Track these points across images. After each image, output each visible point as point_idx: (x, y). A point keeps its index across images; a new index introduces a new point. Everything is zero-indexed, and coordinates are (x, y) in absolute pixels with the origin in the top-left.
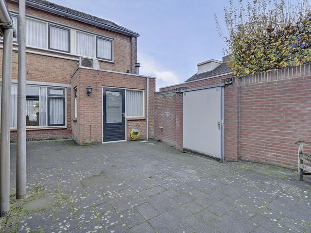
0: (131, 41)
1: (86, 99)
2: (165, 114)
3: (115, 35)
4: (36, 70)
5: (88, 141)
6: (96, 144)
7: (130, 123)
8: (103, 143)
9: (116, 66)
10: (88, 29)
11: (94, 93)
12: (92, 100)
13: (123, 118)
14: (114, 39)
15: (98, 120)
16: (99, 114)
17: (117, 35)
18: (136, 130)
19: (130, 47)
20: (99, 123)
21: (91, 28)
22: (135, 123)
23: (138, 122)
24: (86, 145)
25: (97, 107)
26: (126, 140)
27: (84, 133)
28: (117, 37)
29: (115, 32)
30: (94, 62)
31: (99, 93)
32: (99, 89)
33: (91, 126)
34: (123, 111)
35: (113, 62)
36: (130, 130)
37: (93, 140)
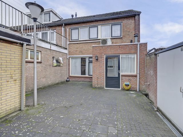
0: (135, 19)
1: (96, 63)
2: (151, 72)
3: (123, 19)
4: (84, 50)
5: (96, 86)
6: (101, 88)
7: (124, 78)
8: (105, 88)
9: (123, 39)
10: (107, 22)
11: (100, 59)
12: (99, 63)
13: (119, 74)
14: (122, 22)
15: (102, 74)
16: (103, 71)
17: (124, 19)
18: (128, 83)
19: (134, 24)
20: (102, 77)
21: (108, 21)
22: (127, 78)
23: (130, 77)
24: (96, 88)
25: (102, 67)
26: (120, 89)
27: (94, 81)
28: (124, 20)
29: (123, 17)
30: (108, 40)
31: (103, 59)
32: (103, 57)
33: (98, 78)
34: (119, 69)
35: (122, 37)
36: (123, 83)
37: (99, 86)
